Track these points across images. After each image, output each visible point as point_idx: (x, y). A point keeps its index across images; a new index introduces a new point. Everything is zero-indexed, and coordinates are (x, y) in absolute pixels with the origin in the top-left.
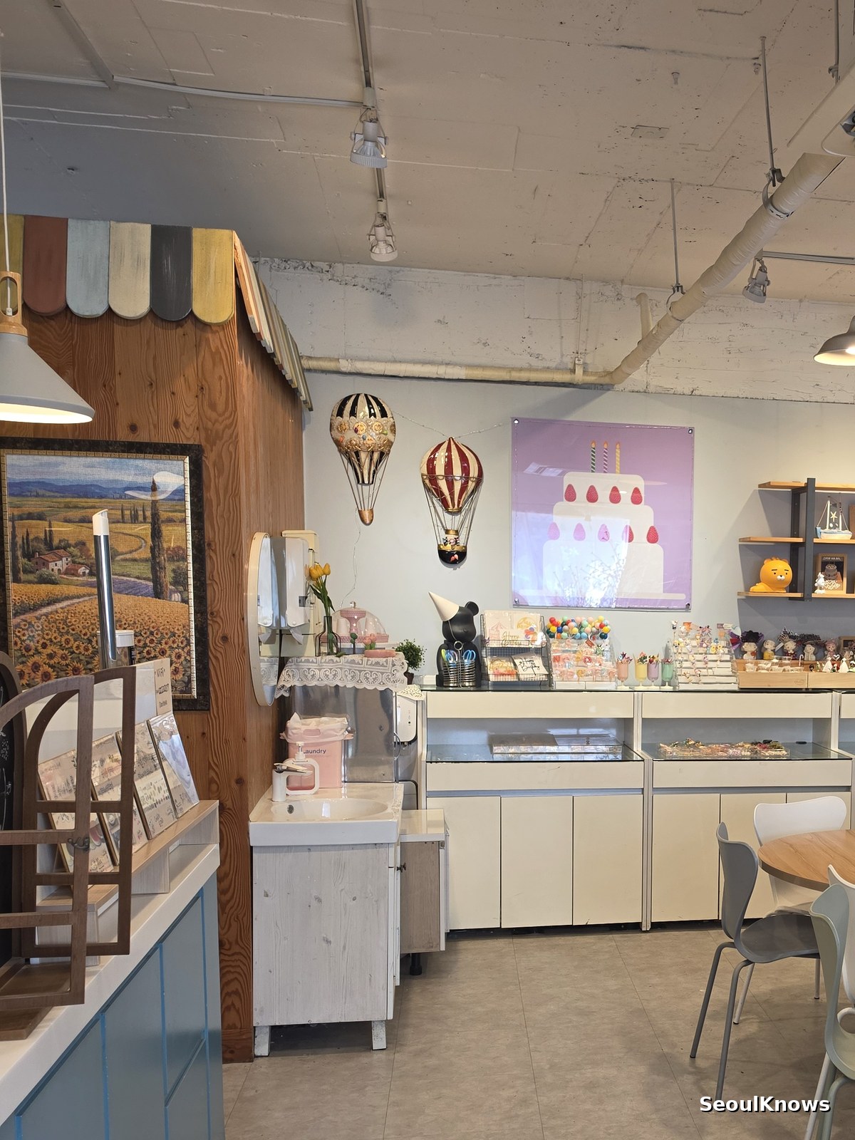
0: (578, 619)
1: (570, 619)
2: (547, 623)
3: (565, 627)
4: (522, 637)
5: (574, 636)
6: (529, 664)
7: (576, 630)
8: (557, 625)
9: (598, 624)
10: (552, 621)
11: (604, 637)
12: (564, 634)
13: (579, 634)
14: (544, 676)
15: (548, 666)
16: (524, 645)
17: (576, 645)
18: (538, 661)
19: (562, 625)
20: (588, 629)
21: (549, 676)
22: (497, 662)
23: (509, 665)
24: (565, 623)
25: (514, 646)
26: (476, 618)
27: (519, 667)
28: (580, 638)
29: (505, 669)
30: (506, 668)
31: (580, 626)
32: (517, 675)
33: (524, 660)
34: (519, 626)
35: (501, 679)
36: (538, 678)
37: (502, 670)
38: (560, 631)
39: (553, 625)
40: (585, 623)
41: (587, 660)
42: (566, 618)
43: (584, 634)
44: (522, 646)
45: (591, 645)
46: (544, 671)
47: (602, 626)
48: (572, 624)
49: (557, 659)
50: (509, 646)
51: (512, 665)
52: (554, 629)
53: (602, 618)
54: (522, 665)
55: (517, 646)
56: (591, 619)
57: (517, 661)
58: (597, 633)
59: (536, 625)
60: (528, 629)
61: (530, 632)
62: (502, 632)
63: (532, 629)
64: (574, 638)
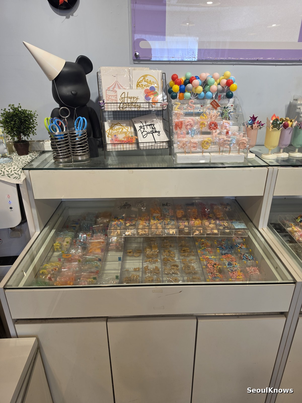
0: (204, 75)
1: (194, 76)
2: (169, 81)
3: (189, 86)
4: (142, 99)
5: (196, 96)
6: (149, 129)
7: (200, 88)
8: (179, 84)
9: (225, 81)
10: (174, 78)
11: (229, 96)
12: (188, 94)
13: (203, 93)
14: (164, 144)
15: (169, 132)
16: (145, 107)
17: (199, 106)
18: (159, 125)
19: (186, 83)
20: (215, 87)
21: (170, 143)
22: (117, 127)
23: (129, 130)
24: (189, 81)
25: (133, 109)
26: (90, 78)
27: (139, 133)
28: (204, 98)
29: (124, 135)
30: (126, 133)
31: (205, 84)
32: (137, 143)
33: (144, 124)
34: (138, 85)
35: (120, 147)
36: (158, 146)
37: (121, 137)
38: (182, 91)
39: (176, 84)
40: (211, 80)
41: (213, 126)
42: (189, 75)
43: (209, 94)
44: (142, 109)
45: (215, 106)
46: (163, 137)
47: (229, 83)
48: (196, 82)
49: (179, 125)
50: (127, 109)
51: (132, 130)
52: (176, 88)
53: (228, 73)
54: (142, 130)
55: (136, 109)
56: (217, 75)
57: (137, 126)
58: (222, 91)
59: (158, 84)
60: (148, 88)
61: (151, 91)
62: (119, 92)
63: (152, 89)
64: (197, 98)
